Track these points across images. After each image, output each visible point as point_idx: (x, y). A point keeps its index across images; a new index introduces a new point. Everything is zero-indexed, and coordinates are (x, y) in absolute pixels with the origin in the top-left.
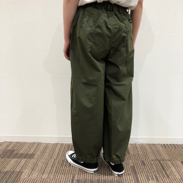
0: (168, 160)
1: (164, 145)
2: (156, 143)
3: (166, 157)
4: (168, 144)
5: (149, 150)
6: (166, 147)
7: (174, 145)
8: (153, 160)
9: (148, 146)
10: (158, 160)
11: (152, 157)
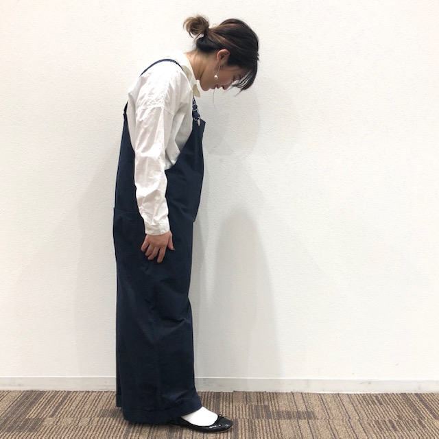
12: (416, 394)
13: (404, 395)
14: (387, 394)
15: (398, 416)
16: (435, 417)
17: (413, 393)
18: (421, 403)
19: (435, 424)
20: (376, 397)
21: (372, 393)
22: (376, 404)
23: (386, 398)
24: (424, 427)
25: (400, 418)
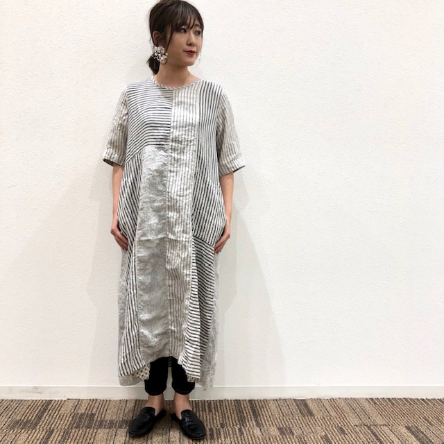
0: (384, 425)
1: (372, 399)
2: (359, 397)
3: (379, 421)
4: (379, 397)
5: (347, 409)
6: (375, 403)
7: (389, 399)
8: (357, 426)
9: (343, 403)
10: (367, 426)
11: (354, 421)
12: (250, 401)
13: (237, 401)
14: (221, 401)
15: (221, 424)
16: (258, 425)
17: (247, 399)
18: (250, 410)
19: (255, 431)
20: (209, 403)
21: (207, 399)
22: (205, 411)
23: (218, 404)
24: (242, 434)
25: (222, 426)
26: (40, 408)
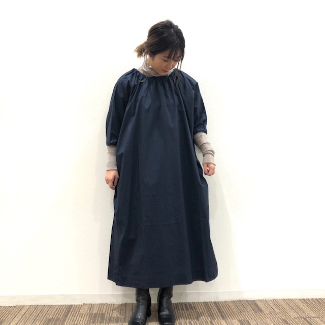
0: (316, 317)
1: (304, 299)
2: (294, 298)
3: (312, 314)
5: (286, 307)
6: (307, 303)
7: (316, 299)
8: (296, 318)
9: (283, 302)
10: (303, 318)
11: (293, 315)
12: (215, 302)
14: (194, 303)
16: (224, 318)
18: (216, 309)
21: (183, 302)
23: (192, 305)
26: (65, 310)
